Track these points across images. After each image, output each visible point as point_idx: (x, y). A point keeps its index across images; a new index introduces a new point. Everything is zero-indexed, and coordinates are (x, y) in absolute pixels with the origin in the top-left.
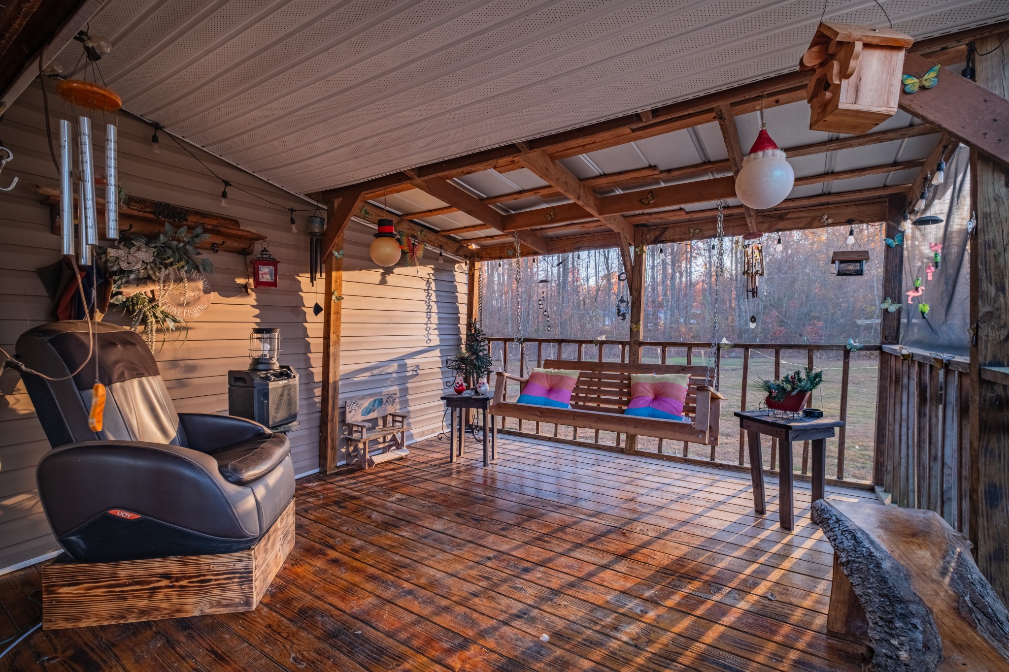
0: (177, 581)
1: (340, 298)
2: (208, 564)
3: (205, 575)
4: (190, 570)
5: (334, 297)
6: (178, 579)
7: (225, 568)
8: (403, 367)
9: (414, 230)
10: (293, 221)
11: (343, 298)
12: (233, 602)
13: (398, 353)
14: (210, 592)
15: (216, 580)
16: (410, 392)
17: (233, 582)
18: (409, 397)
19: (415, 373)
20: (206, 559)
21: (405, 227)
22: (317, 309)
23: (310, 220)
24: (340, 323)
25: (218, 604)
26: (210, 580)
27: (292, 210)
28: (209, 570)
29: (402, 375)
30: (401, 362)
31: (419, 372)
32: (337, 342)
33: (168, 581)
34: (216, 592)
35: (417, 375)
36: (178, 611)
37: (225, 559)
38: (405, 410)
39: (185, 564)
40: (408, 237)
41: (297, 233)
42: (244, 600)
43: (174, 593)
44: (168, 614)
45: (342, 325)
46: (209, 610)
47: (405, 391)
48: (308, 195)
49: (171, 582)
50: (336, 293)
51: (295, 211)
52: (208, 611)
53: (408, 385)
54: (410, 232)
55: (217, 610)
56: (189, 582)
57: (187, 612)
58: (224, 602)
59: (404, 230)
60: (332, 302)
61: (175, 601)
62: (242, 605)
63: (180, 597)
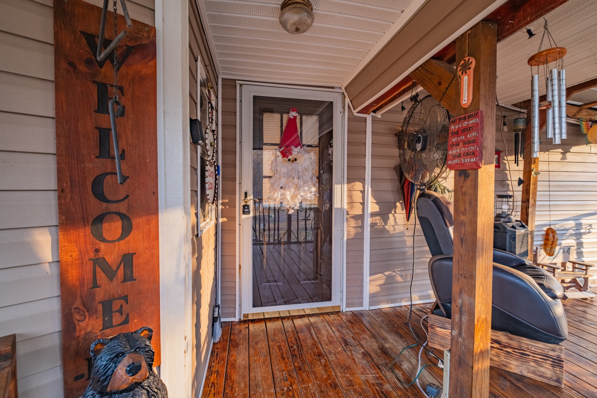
0: (505, 348)
1: (537, 173)
2: (527, 344)
3: (525, 351)
4: (514, 344)
5: (533, 173)
6: (505, 347)
7: (540, 351)
8: (579, 226)
9: (592, 115)
10: (505, 124)
11: (539, 173)
12: (546, 375)
13: (571, 214)
14: (528, 362)
15: (533, 357)
16: (584, 245)
17: (546, 363)
18: (583, 250)
19: (587, 231)
20: (525, 341)
21: (584, 114)
22: (520, 182)
23: (516, 121)
24: (537, 191)
25: (534, 373)
26: (529, 355)
27: (504, 117)
28: (528, 348)
29: (577, 232)
30: (577, 222)
31: (591, 230)
32: (534, 205)
33: (499, 345)
34: (532, 364)
35: (590, 232)
36: (504, 365)
37: (541, 345)
38: (579, 260)
39: (511, 339)
40: (587, 121)
41: (508, 132)
42: (556, 378)
43: (502, 354)
44: (498, 365)
45: (538, 193)
46: (527, 374)
47: (580, 245)
48: (515, 105)
49: (501, 347)
50: (534, 170)
51: (506, 117)
52: (525, 373)
53: (582, 240)
54: (588, 117)
55: (533, 376)
56: (513, 351)
57: (511, 368)
58: (538, 373)
59: (583, 117)
60: (532, 176)
61: (503, 359)
62: (553, 380)
63: (506, 357)
